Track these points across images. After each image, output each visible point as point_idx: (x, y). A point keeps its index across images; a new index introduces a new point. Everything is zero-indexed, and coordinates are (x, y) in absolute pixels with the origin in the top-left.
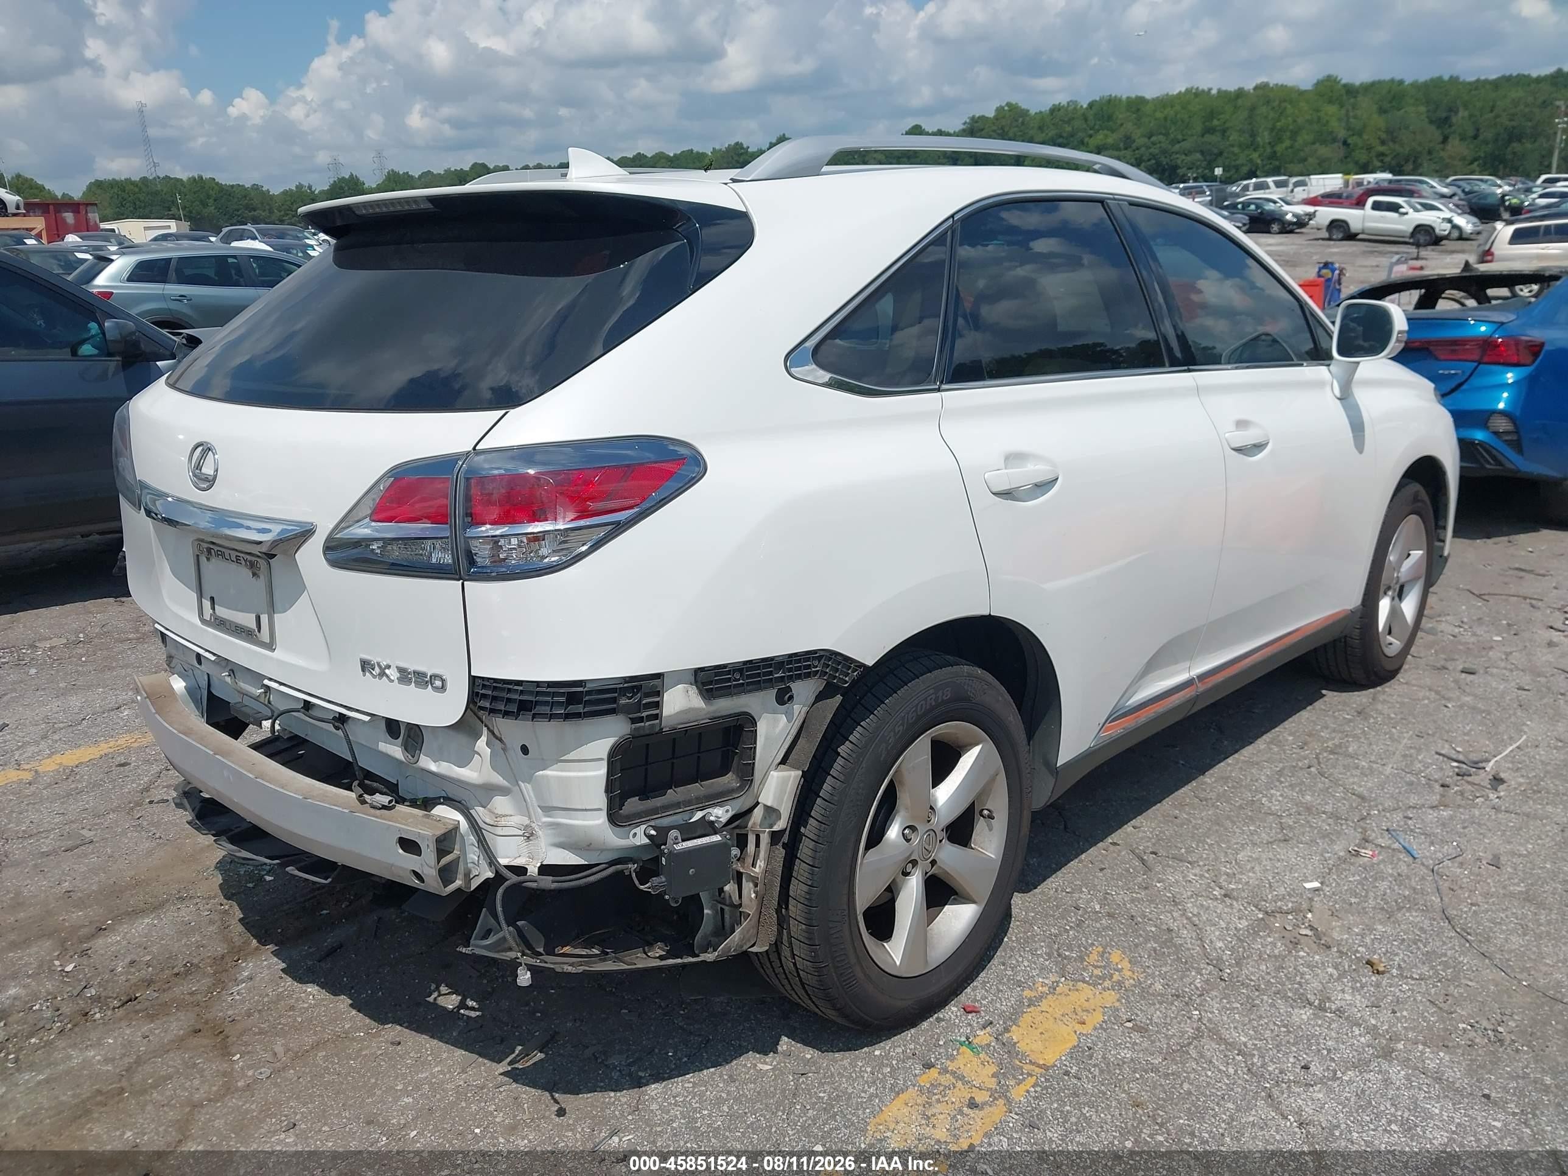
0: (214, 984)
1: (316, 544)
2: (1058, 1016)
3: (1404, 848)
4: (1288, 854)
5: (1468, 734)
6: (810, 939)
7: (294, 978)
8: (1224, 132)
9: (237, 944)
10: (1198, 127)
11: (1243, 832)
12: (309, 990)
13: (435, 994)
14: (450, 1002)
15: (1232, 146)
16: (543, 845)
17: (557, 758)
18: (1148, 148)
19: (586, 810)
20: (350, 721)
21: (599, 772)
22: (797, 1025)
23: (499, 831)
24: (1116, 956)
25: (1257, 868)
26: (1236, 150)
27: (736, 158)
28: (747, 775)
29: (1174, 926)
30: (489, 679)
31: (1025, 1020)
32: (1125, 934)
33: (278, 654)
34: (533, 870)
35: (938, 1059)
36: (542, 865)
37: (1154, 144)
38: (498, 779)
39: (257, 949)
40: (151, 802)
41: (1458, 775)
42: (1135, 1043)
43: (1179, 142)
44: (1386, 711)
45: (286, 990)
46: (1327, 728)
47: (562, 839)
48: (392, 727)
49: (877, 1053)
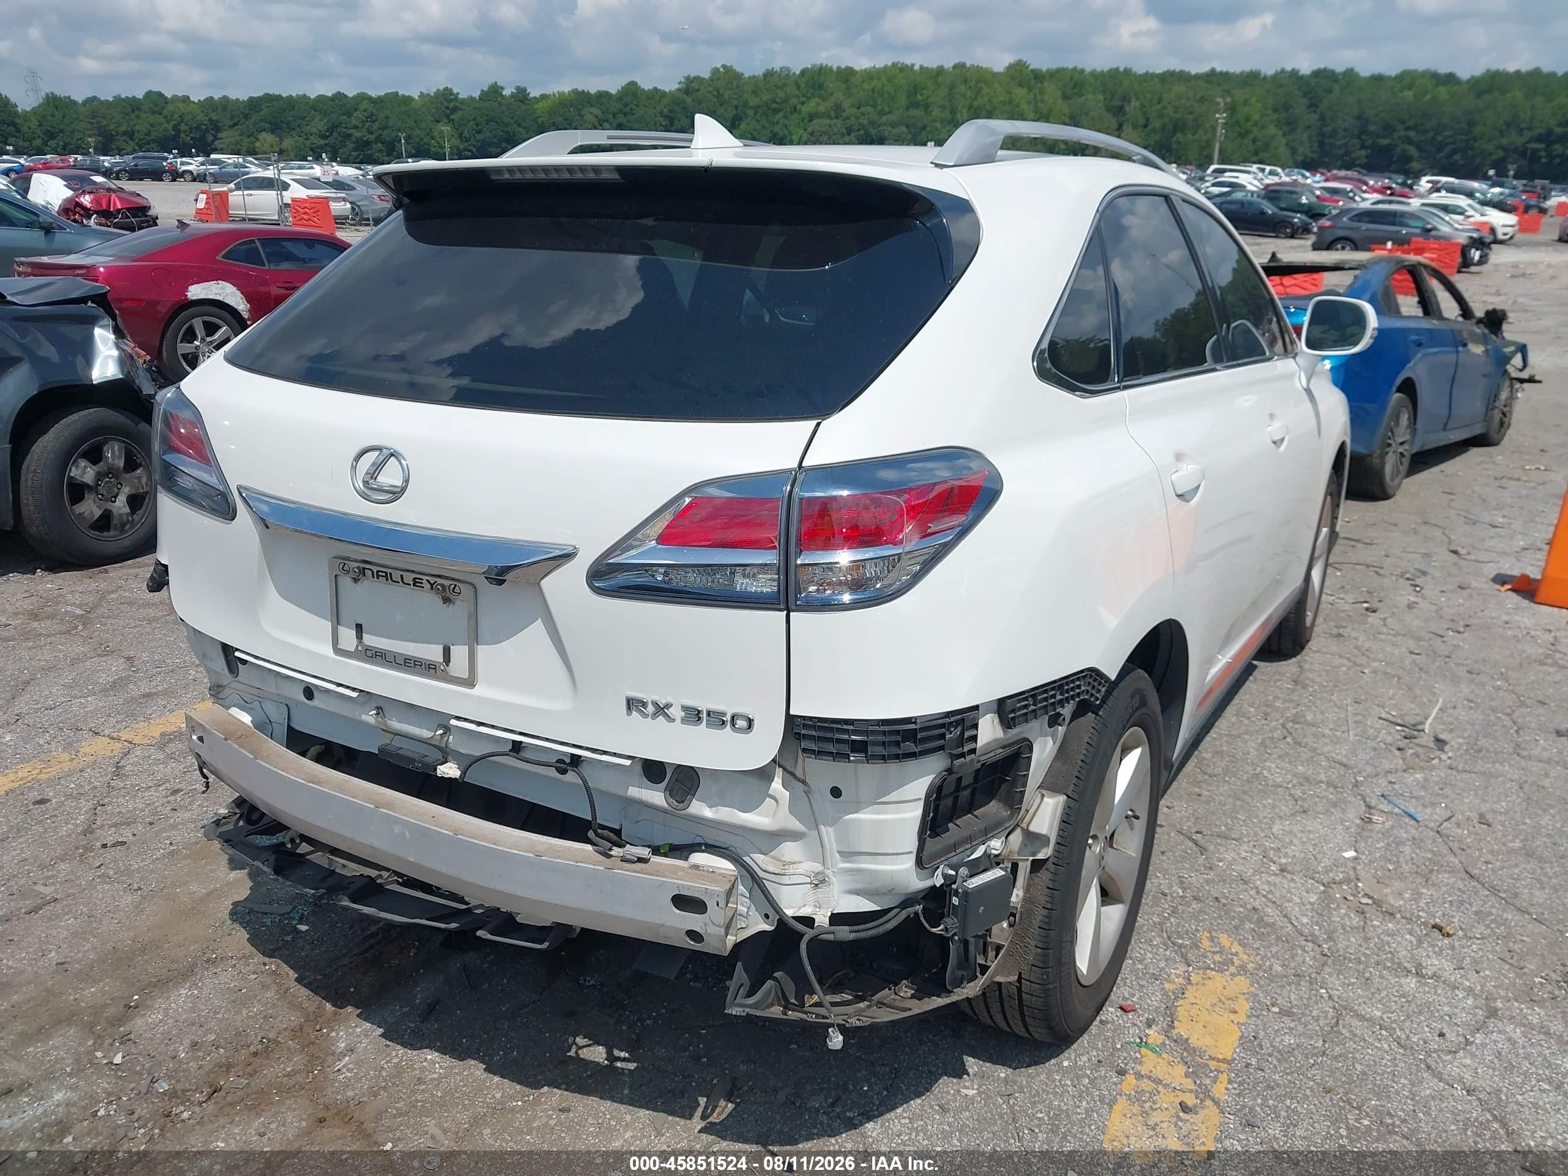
0: (309, 1061)
1: (578, 568)
2: (1209, 1007)
3: (1406, 813)
4: (1316, 825)
5: (1392, 698)
6: (1043, 962)
7: (404, 1045)
8: (926, 107)
9: (311, 1010)
10: (902, 99)
11: (1264, 806)
12: (429, 1057)
13: (574, 1049)
14: (597, 1054)
15: (935, 121)
16: (835, 892)
17: (876, 800)
18: (857, 118)
19: (897, 854)
20: (584, 764)
21: (915, 813)
22: (973, 1042)
23: (785, 880)
24: (1224, 940)
25: (1295, 841)
26: (938, 125)
27: (446, 104)
28: (1014, 802)
29: (1257, 904)
30: (811, 718)
31: (1181, 1013)
32: (1220, 917)
33: (478, 691)
34: (822, 919)
35: (1126, 1064)
36: (832, 914)
37: (863, 114)
38: (795, 825)
39: (335, 1014)
40: (104, 846)
41: (1405, 738)
42: (1290, 1029)
43: (886, 114)
44: (1317, 679)
45: (402, 1060)
46: (1278, 698)
47: (859, 886)
48: (653, 770)
49: (1066, 1064)
